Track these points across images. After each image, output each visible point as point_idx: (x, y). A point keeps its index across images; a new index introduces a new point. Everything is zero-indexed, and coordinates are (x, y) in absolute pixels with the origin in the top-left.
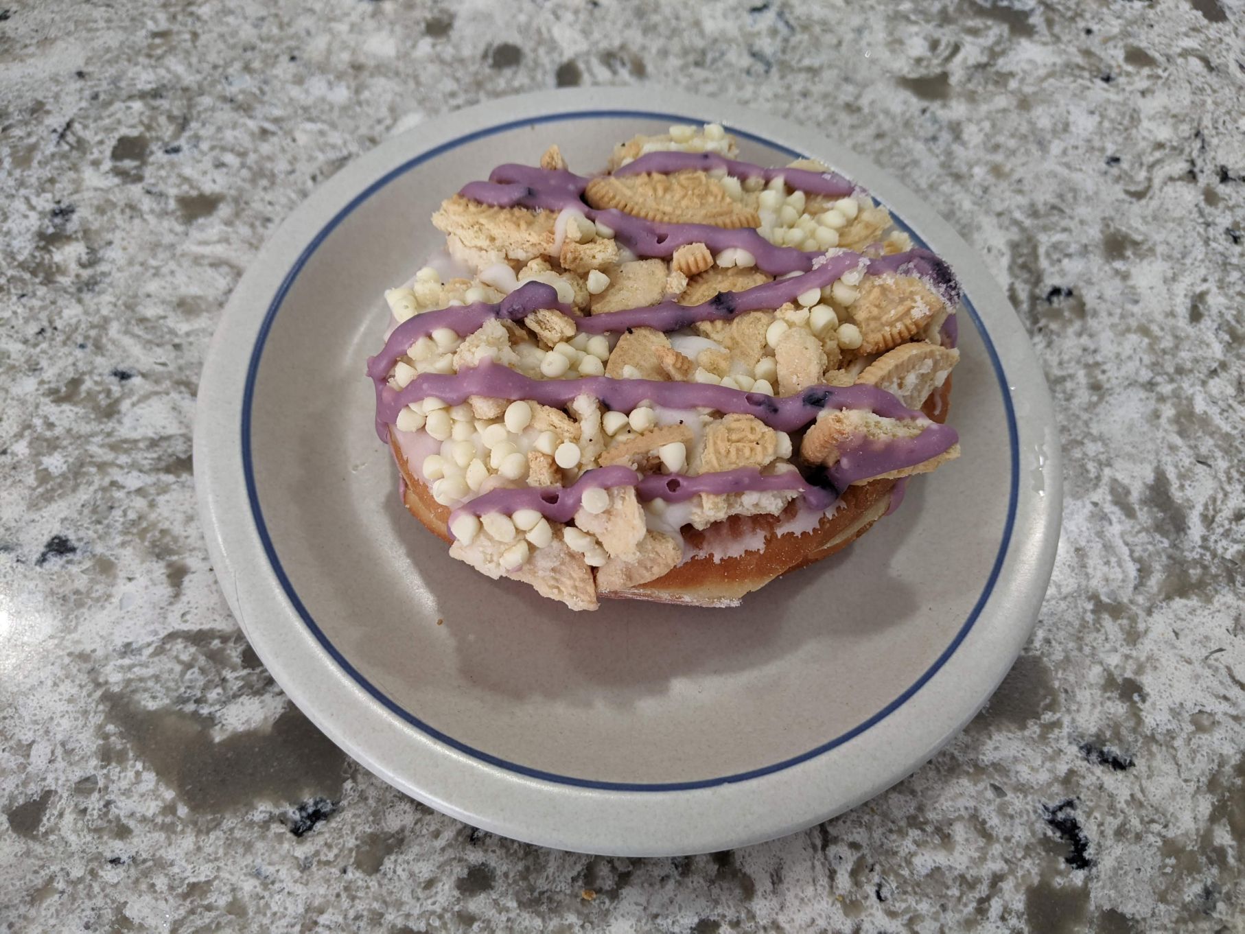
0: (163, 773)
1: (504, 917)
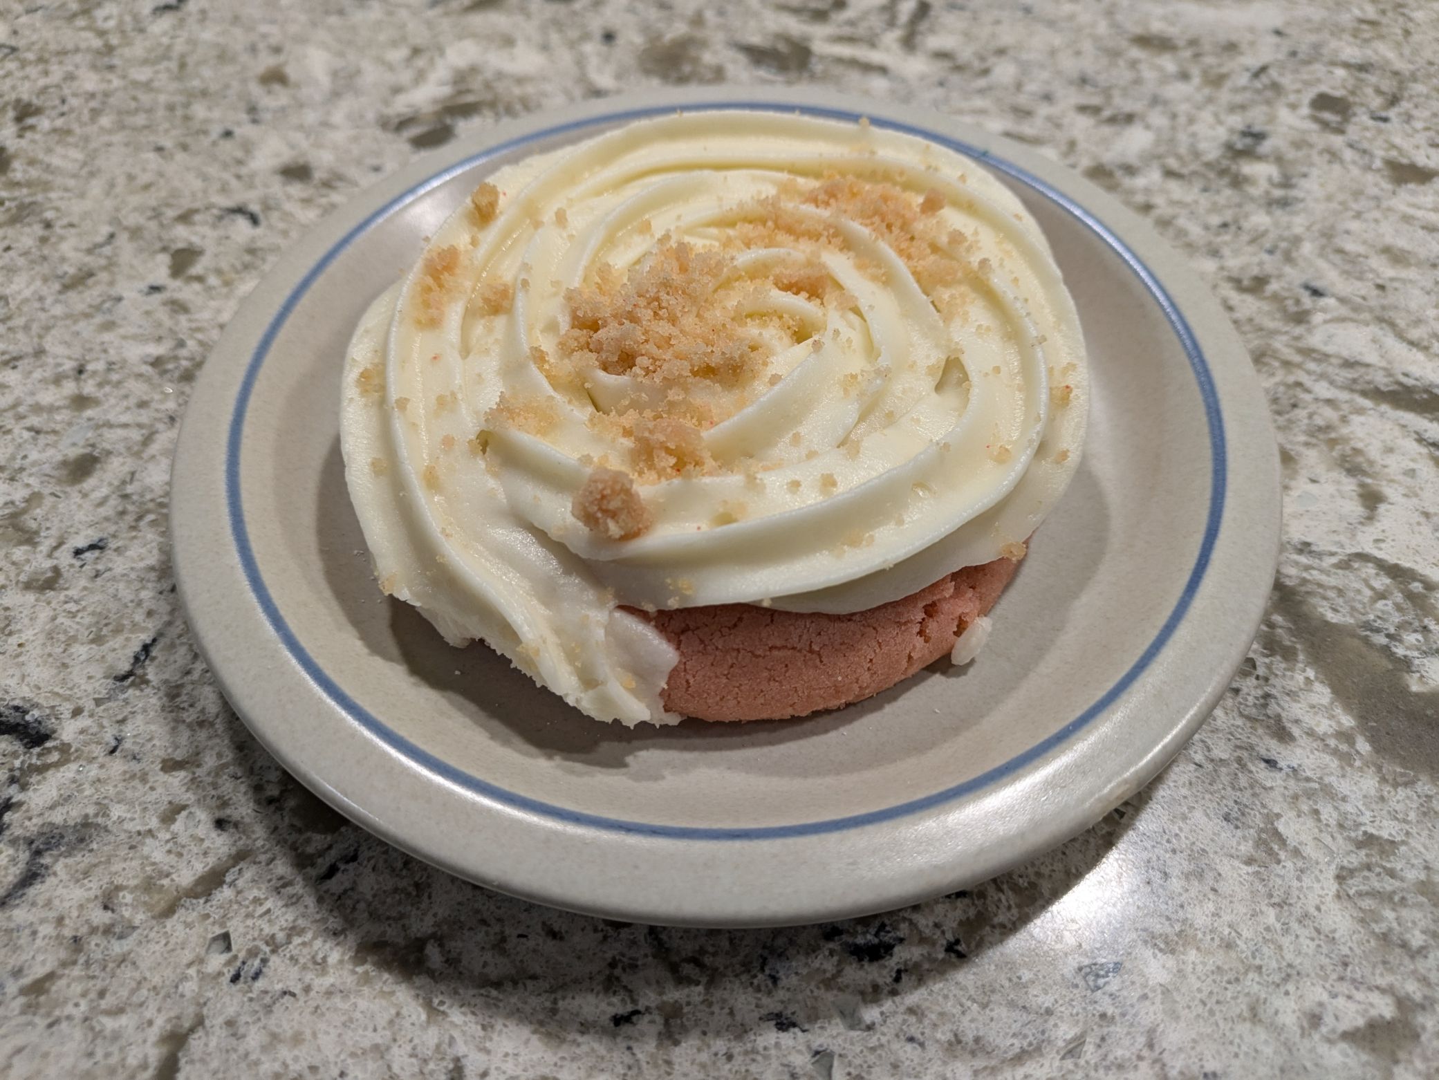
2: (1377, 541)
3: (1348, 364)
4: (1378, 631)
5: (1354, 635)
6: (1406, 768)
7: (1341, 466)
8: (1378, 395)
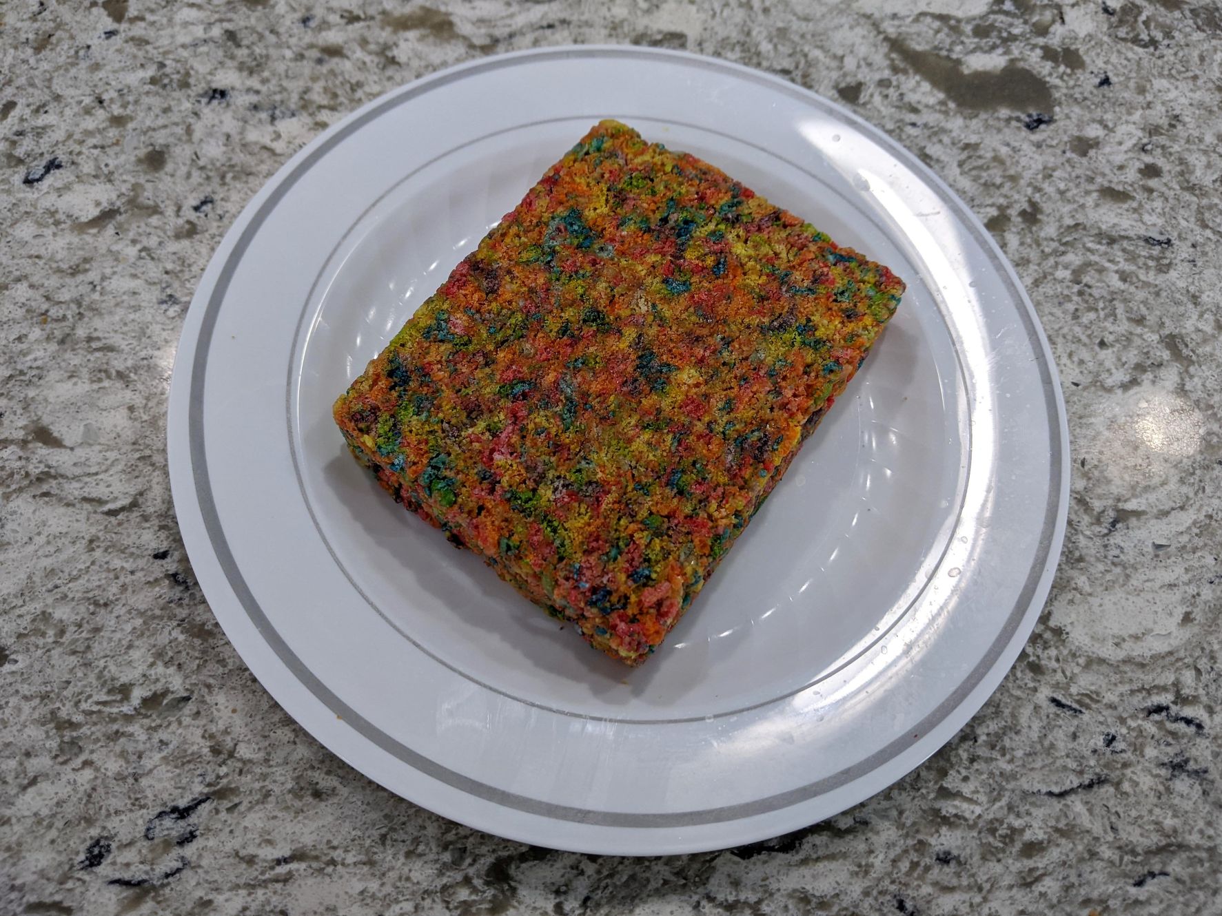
0: (935, 83)
1: (1172, 193)
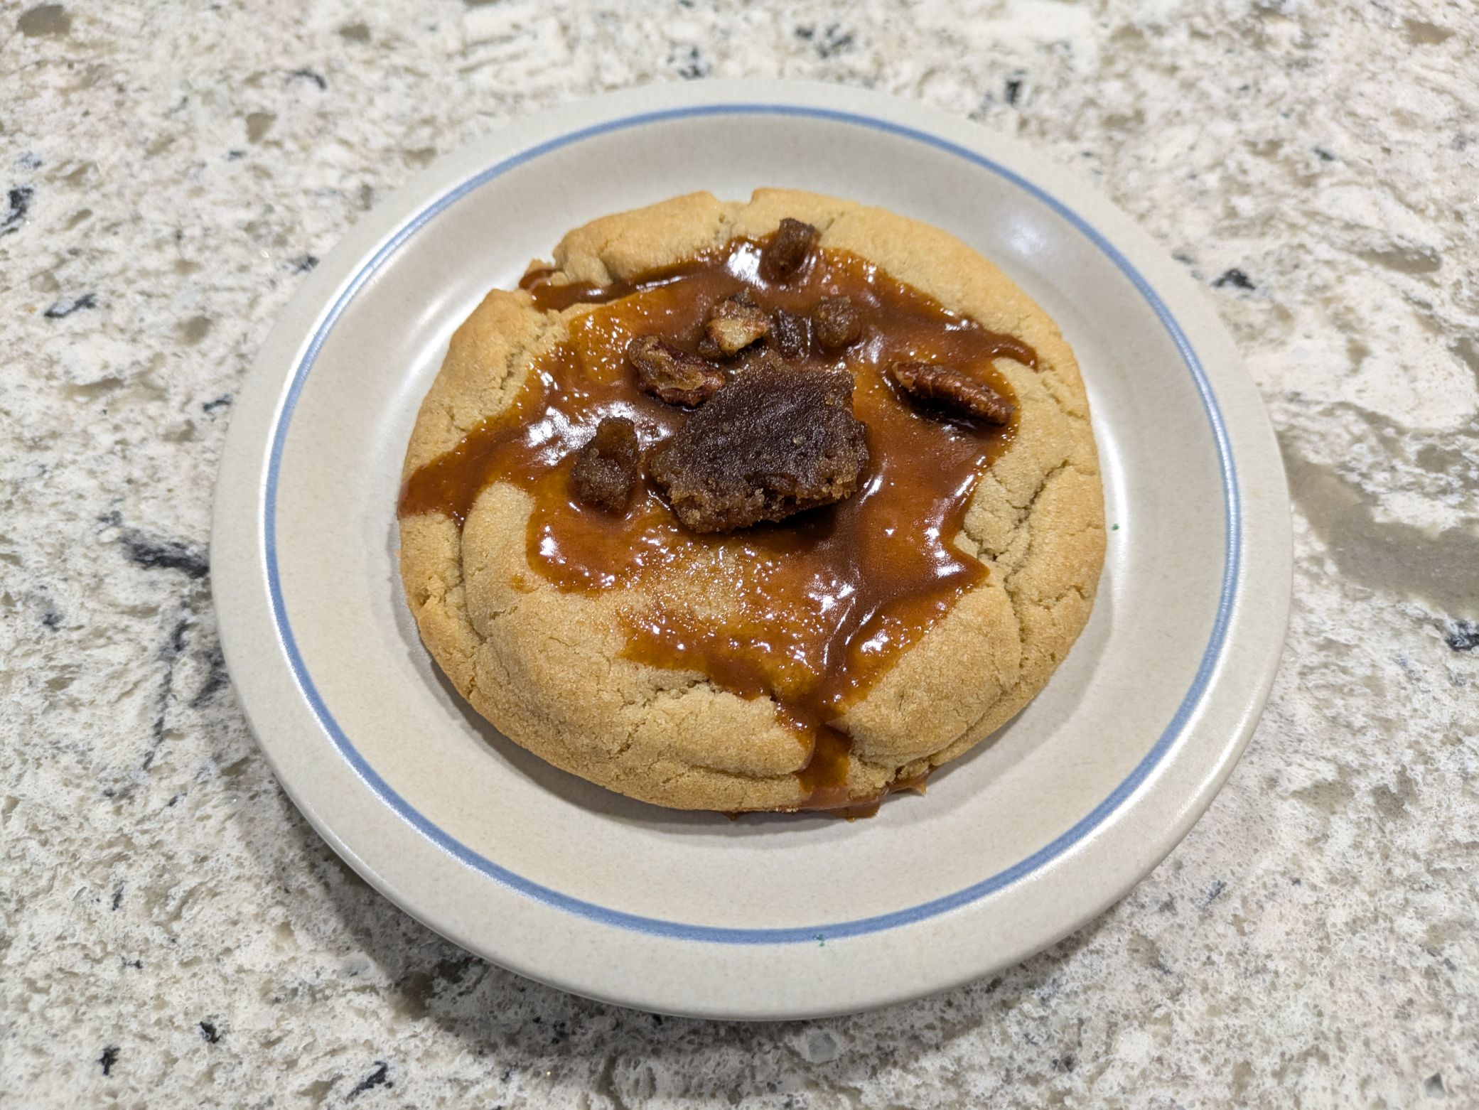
2: (1360, 391)
3: (1349, 227)
4: (1352, 470)
5: (1332, 474)
6: (1365, 585)
7: (1333, 323)
8: (1372, 255)
